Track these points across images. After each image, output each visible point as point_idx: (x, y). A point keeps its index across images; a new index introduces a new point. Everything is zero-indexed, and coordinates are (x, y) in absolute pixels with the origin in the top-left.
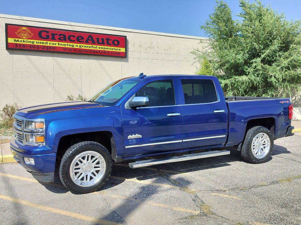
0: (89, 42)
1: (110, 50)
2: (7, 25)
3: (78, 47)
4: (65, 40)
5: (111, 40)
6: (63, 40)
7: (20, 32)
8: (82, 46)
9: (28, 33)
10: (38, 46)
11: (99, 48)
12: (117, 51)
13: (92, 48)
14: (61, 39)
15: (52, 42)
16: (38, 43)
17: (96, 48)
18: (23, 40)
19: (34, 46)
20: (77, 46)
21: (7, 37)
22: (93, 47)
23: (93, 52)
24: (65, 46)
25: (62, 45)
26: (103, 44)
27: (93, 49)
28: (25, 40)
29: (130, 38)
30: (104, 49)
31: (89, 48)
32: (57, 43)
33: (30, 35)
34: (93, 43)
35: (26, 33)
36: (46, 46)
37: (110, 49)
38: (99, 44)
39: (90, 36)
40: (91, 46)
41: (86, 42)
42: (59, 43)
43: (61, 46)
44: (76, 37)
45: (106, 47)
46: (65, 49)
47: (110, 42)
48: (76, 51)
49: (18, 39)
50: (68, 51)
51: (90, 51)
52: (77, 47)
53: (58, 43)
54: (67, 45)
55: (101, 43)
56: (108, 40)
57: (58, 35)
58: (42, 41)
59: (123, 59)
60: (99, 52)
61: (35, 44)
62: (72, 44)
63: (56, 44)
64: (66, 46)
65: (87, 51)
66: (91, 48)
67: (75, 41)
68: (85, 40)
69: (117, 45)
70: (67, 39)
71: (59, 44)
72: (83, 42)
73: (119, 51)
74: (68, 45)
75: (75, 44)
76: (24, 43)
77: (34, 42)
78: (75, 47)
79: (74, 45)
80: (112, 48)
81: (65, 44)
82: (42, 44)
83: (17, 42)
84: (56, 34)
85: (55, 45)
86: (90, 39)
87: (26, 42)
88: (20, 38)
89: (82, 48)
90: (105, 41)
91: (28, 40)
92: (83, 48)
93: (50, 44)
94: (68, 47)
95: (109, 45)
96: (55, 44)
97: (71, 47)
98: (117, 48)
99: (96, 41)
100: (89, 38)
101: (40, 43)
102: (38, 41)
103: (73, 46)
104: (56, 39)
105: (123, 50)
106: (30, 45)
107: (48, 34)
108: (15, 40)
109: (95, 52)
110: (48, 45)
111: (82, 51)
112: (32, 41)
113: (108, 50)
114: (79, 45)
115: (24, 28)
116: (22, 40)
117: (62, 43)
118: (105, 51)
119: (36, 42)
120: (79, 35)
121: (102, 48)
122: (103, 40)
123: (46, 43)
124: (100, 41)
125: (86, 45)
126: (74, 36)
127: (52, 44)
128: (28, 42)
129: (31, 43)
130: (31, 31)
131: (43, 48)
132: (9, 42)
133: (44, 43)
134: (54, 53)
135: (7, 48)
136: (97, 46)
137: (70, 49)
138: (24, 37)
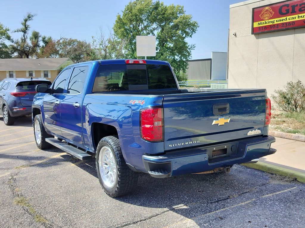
2: (253, 9)
7: (263, 14)
9: (270, 12)
10: (278, 24)
14: (302, 9)
15: (291, 17)
16: (278, 21)
18: (265, 22)
19: (274, 25)
21: (253, 21)
28: (267, 21)
32: (297, 16)
33: (271, 13)
35: (268, 13)
36: (285, 23)
42: (300, 15)
43: (301, 19)
49: (261, 22)
53: (298, 16)
57: (299, 6)
61: (276, 23)
71: (299, 17)
76: (266, 25)
77: (274, 21)
82: (282, 22)
83: (261, 25)
84: (297, 5)
85: (295, 18)
87: (267, 23)
88: (263, 20)
91: (270, 20)
93: (290, 19)
96: (294, 18)
101: (280, 20)
102: (277, 19)
104: (296, 12)
106: (271, 26)
107: (288, 8)
108: (259, 23)
110: (288, 21)
112: (272, 20)
115: (267, 8)
116: (264, 21)
117: (303, 15)
119: (276, 21)
123: (286, 20)
127: (292, 19)
128: (269, 22)
129: (271, 23)
130: (273, 9)
131: (282, 27)
132: (254, 27)
133: (283, 19)
134: (296, 30)
135: (253, 33)
138: (266, 18)
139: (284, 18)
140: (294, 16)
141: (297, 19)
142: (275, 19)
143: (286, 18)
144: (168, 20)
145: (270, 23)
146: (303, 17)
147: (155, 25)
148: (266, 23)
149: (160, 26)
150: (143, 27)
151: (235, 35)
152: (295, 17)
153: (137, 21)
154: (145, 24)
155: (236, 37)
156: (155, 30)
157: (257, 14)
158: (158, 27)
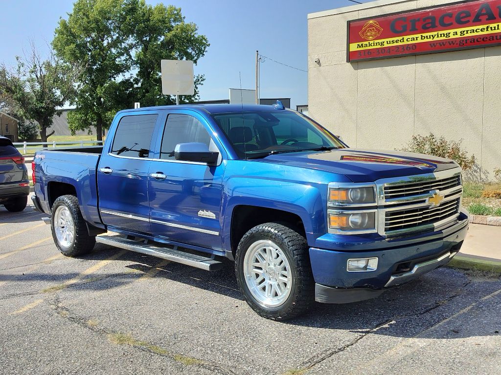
0: (480, 20)
2: (349, 23)
3: (458, 36)
4: (433, 27)
6: (428, 28)
7: (365, 30)
8: (465, 32)
9: (376, 29)
10: (389, 48)
13: (487, 30)
15: (411, 37)
16: (390, 43)
17: (496, 28)
18: (369, 43)
19: (384, 49)
20: (457, 34)
21: (350, 41)
22: (489, 29)
23: (489, 40)
24: (433, 38)
27: (490, 32)
28: (371, 42)
31: (481, 33)
32: (419, 36)
33: (379, 31)
34: (491, 19)
35: (373, 29)
36: (401, 46)
39: (485, 6)
40: (485, 26)
41: (473, 22)
42: (424, 35)
43: (426, 40)
44: (455, 16)
46: (434, 44)
48: (454, 44)
49: (362, 43)
50: (438, 48)
51: (483, 40)
52: (456, 36)
53: (422, 36)
54: (436, 36)
57: (422, 20)
58: (395, 39)
61: (386, 45)
62: (445, 32)
63: (418, 38)
64: (436, 39)
65: (476, 41)
66: (485, 32)
67: (452, 24)
68: (472, 19)
70: (437, 24)
71: (423, 38)
72: (469, 21)
74: (439, 36)
75: (452, 31)
76: (370, 48)
77: (384, 42)
78: (452, 36)
79: (449, 33)
81: (432, 36)
82: (395, 44)
83: (361, 49)
84: (419, 20)
85: (417, 40)
86: (484, 12)
87: (372, 45)
88: (366, 40)
89: (466, 35)
91: (376, 41)
92: (469, 35)
93: (408, 40)
94: (440, 39)
96: (415, 39)
97: (444, 38)
99: (497, 14)
101: (393, 42)
102: (388, 40)
103: (448, 35)
104: (417, 30)
106: (378, 49)
107: (405, 24)
108: (358, 45)
109: (495, 38)
110: (406, 43)
112: (380, 41)
114: (459, 30)
115: (371, 22)
116: (367, 43)
117: (429, 34)
119: (388, 42)
120: (461, 10)
123: (402, 41)
125: (475, 28)
126: (450, 16)
127: (411, 40)
128: (375, 44)
129: (379, 45)
130: (381, 24)
131: (396, 51)
132: (351, 50)
133: (398, 40)
134: (417, 57)
135: (348, 60)
136: (498, 25)
137: (443, 43)
138: (371, 37)
139: (400, 38)
140: (415, 36)
141: (420, 41)
142: (385, 40)
143: (403, 38)
144: (155, 31)
145: (377, 45)
146: (428, 37)
147: (131, 40)
148: (370, 45)
149: (142, 41)
150: (110, 42)
151: (318, 62)
152: (417, 38)
153: (99, 30)
154: (115, 37)
155: (320, 66)
156: (133, 49)
157: (355, 31)
158: (138, 42)
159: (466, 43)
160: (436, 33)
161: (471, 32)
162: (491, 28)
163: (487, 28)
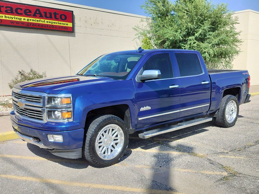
0: (36, 16)
1: (58, 25)
3: (26, 21)
4: (12, 13)
5: (58, 14)
6: (10, 13)
8: (29, 20)
11: (47, 22)
12: (64, 25)
13: (40, 22)
14: (8, 11)
17: (44, 22)
20: (25, 20)
22: (41, 21)
23: (41, 26)
24: (12, 19)
25: (9, 18)
26: (50, 18)
27: (41, 23)
29: (76, 13)
30: (52, 23)
31: (37, 22)
32: (4, 15)
34: (41, 17)
37: (58, 23)
38: (47, 18)
39: (38, 10)
40: (39, 19)
41: (33, 16)
42: (6, 16)
44: (23, 10)
45: (54, 21)
46: (13, 22)
47: (58, 17)
48: (24, 24)
50: (15, 24)
51: (38, 25)
53: (5, 16)
54: (14, 18)
55: (49, 17)
56: (55, 14)
57: (4, 7)
59: (70, 33)
60: (47, 26)
62: (19, 17)
64: (13, 19)
65: (35, 25)
66: (39, 22)
67: (22, 14)
68: (32, 14)
69: (65, 20)
70: (14, 12)
71: (6, 17)
73: (66, 26)
74: (16, 18)
75: (23, 18)
78: (22, 20)
79: (21, 18)
80: (60, 22)
81: (12, 17)
84: (3, 7)
85: (2, 17)
86: (38, 12)
89: (30, 21)
90: (53, 16)
92: (31, 22)
94: (16, 20)
95: (56, 19)
97: (18, 20)
98: (64, 23)
99: (43, 15)
100: (36, 11)
103: (20, 19)
104: (2, 12)
105: (70, 25)
109: (43, 26)
111: (29, 25)
113: (56, 24)
114: (26, 18)
117: (9, 16)
118: (53, 25)
120: (26, 8)
121: (50, 22)
122: (51, 14)
124: (48, 15)
125: (34, 19)
126: (21, 9)
136: (45, 21)
137: (18, 23)
140: (1, 15)
141: (4, 18)
159: (30, 25)
160: (13, 16)
161: (32, 21)
162: (42, 21)
163: (40, 20)
